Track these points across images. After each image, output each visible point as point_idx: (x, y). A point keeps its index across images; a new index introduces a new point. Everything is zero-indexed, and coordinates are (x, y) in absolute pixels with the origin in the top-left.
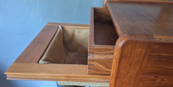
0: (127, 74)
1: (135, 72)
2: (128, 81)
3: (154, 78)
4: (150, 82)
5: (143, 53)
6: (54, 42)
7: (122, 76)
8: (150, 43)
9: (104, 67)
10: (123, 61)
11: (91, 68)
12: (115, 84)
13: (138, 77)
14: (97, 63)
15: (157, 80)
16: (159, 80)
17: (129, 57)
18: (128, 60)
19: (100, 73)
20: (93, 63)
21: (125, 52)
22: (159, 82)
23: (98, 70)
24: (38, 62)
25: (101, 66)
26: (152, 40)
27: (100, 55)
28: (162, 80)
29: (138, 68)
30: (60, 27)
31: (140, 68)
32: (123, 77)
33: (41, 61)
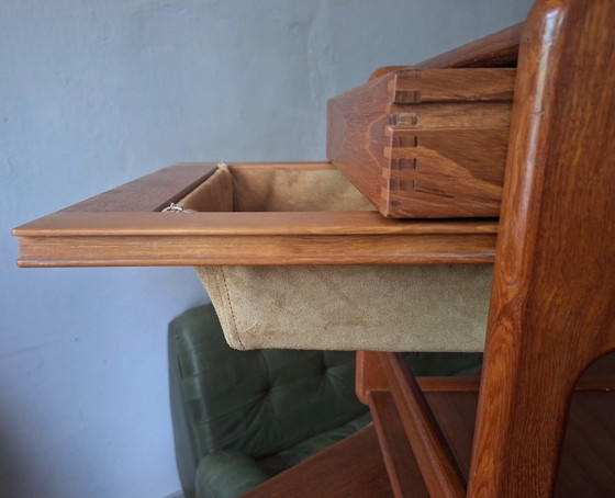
0: (597, 171)
7: (572, 180)
9: (465, 172)
11: (402, 185)
14: (433, 153)
18: (596, 85)
20: (414, 155)
23: (436, 191)
24: (158, 210)
25: (450, 167)
27: (443, 116)
30: (224, 167)
33: (173, 207)
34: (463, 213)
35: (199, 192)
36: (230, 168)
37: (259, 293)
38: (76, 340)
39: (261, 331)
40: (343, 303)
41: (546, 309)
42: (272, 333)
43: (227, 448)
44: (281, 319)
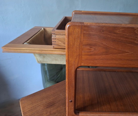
0: (74, 45)
1: (78, 44)
2: (75, 50)
3: (90, 48)
4: (88, 51)
5: (80, 32)
6: (36, 36)
7: (71, 46)
8: (82, 26)
9: (62, 43)
10: (70, 37)
11: (54, 44)
12: (68, 53)
13: (80, 47)
14: (58, 41)
15: (91, 50)
16: (93, 49)
17: (73, 34)
18: (72, 36)
19: (60, 47)
20: (55, 41)
21: (70, 31)
22: (93, 51)
23: (59, 45)
24: (23, 44)
25: (60, 42)
26: (83, 24)
28: (95, 49)
29: (79, 41)
30: (43, 29)
31: (80, 41)
32: (72, 48)
33: (25, 43)
34: (63, 48)
35: (34, 37)
36: (44, 29)
37: (40, 56)
38: (20, 57)
39: (42, 61)
40: (54, 57)
41: (70, 61)
42: (44, 61)
43: (52, 80)
44: (45, 59)
